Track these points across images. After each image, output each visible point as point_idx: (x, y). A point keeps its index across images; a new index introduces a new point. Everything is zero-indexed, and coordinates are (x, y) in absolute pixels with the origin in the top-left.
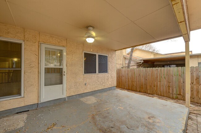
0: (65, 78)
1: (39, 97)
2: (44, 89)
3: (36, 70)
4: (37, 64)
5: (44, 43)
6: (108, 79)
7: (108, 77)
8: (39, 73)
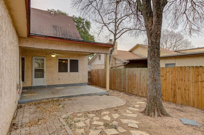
0: (45, 75)
1: (32, 83)
2: (34, 79)
3: (31, 70)
4: (31, 67)
5: (34, 56)
6: (79, 77)
7: (79, 75)
8: (32, 71)
